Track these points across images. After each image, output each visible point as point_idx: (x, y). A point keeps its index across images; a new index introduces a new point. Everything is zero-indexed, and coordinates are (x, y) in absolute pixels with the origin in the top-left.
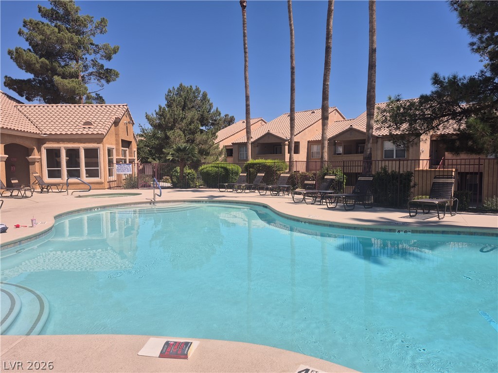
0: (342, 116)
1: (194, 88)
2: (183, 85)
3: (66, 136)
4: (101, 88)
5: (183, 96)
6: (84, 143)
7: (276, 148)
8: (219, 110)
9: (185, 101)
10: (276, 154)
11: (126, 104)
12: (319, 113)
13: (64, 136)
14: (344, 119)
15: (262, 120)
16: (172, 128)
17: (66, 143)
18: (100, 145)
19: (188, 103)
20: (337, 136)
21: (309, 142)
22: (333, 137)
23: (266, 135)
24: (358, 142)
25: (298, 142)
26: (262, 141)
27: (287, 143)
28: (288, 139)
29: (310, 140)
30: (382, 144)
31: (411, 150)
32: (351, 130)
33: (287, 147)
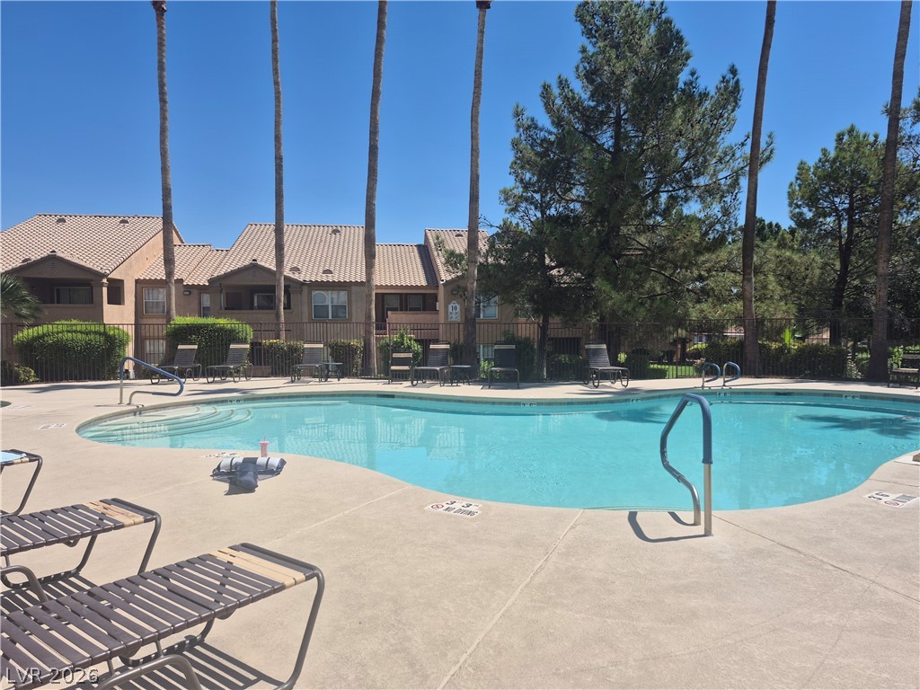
7: (59, 290)
20: (227, 276)
21: (137, 281)
22: (219, 278)
23: (43, 260)
24: (254, 290)
25: (121, 282)
26: (34, 274)
27: (105, 281)
28: (108, 272)
29: (142, 278)
30: (310, 294)
31: (354, 307)
32: (254, 267)
33: (105, 290)
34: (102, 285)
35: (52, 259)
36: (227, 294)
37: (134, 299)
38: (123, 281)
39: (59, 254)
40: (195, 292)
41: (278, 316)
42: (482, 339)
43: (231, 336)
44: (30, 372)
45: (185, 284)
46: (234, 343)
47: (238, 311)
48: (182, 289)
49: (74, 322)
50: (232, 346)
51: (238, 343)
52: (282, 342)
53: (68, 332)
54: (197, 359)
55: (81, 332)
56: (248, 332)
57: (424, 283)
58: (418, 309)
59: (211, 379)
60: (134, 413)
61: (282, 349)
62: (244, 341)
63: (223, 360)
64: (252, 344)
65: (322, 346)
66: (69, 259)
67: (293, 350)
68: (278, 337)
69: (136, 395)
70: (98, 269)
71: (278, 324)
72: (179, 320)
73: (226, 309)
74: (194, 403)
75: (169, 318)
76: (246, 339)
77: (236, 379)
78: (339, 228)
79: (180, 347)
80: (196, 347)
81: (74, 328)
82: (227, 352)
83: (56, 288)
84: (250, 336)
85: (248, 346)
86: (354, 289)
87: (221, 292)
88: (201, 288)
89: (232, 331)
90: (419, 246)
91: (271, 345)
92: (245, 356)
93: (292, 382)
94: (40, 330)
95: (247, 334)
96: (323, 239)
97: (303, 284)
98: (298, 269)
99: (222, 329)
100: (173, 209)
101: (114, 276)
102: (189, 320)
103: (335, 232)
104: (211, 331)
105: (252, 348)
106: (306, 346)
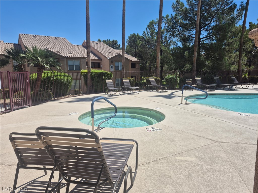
42: (120, 77)
86: (82, 60)
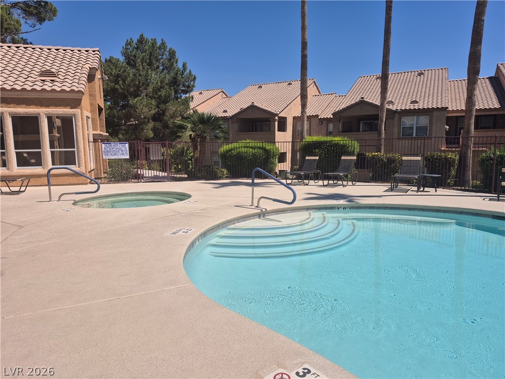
0: (318, 89)
1: (159, 43)
2: (145, 36)
3: (12, 93)
4: (32, 29)
5: (147, 51)
6: (48, 106)
7: (256, 124)
8: (193, 73)
9: (150, 58)
10: (256, 131)
11: (98, 49)
12: (298, 85)
13: (9, 93)
14: (320, 93)
15: (222, 92)
16: (136, 95)
17: (12, 105)
18: (77, 111)
19: (154, 62)
20: (344, 110)
21: (294, 118)
22: (339, 112)
23: (248, 108)
24: (361, 119)
25: (285, 118)
26: (243, 116)
27: (277, 118)
28: (278, 113)
29: (296, 116)
30: (400, 119)
31: (434, 128)
32: (362, 103)
33: (276, 123)
34: (275, 120)
35: (253, 107)
36: (343, 122)
37: (292, 128)
38: (286, 118)
39: (256, 104)
40: (325, 122)
41: (380, 134)
43: (344, 150)
44: (224, 172)
45: (319, 118)
46: (344, 156)
47: (349, 133)
48: (318, 121)
49: (248, 141)
50: (343, 158)
51: (347, 155)
52: (382, 154)
53: (244, 147)
54: (318, 167)
55: (252, 148)
56: (356, 146)
57: (497, 106)
58: (489, 128)
59: (326, 182)
60: (259, 215)
61: (382, 160)
62: (352, 154)
63: (335, 169)
64: (358, 155)
65: (419, 158)
66: (260, 106)
67: (391, 161)
68: (379, 151)
69: (262, 199)
70: (274, 111)
71: (380, 140)
72: (308, 139)
73: (342, 132)
74: (307, 208)
75: (302, 138)
76: (354, 152)
77: (345, 183)
78: (423, 72)
79: (307, 158)
80: (317, 158)
81: (248, 145)
82: (339, 162)
83: (255, 123)
84: (357, 150)
85: (355, 158)
86: (435, 113)
87: (340, 121)
88: (328, 120)
89: (344, 146)
90: (490, 79)
91: (373, 157)
92: (353, 165)
93: (392, 190)
94: (230, 146)
95: (354, 148)
96: (411, 80)
97: (396, 112)
98: (392, 102)
99: (336, 145)
100: (308, 58)
101: (282, 115)
102: (315, 138)
103: (420, 74)
104: (329, 146)
105: (358, 159)
106: (404, 158)
